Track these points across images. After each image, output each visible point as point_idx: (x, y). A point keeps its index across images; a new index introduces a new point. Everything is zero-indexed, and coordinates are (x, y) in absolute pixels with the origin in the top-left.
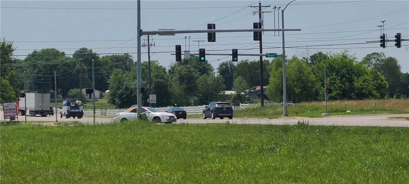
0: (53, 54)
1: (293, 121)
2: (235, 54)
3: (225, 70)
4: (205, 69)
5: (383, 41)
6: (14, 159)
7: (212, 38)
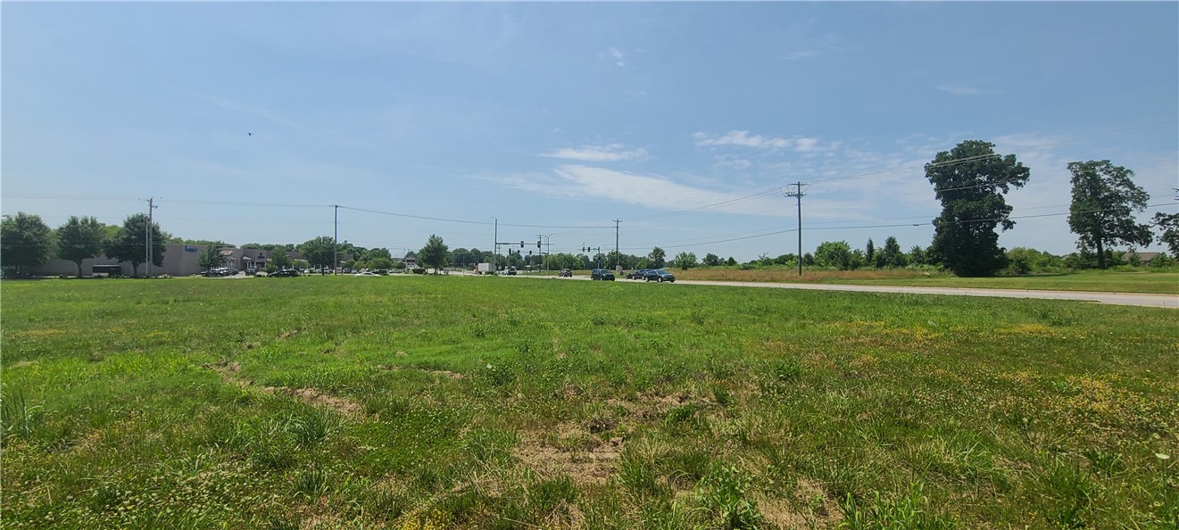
0: (464, 250)
1: (551, 277)
2: (531, 252)
3: (527, 258)
4: (520, 258)
5: (584, 250)
6: (448, 288)
7: (522, 246)
